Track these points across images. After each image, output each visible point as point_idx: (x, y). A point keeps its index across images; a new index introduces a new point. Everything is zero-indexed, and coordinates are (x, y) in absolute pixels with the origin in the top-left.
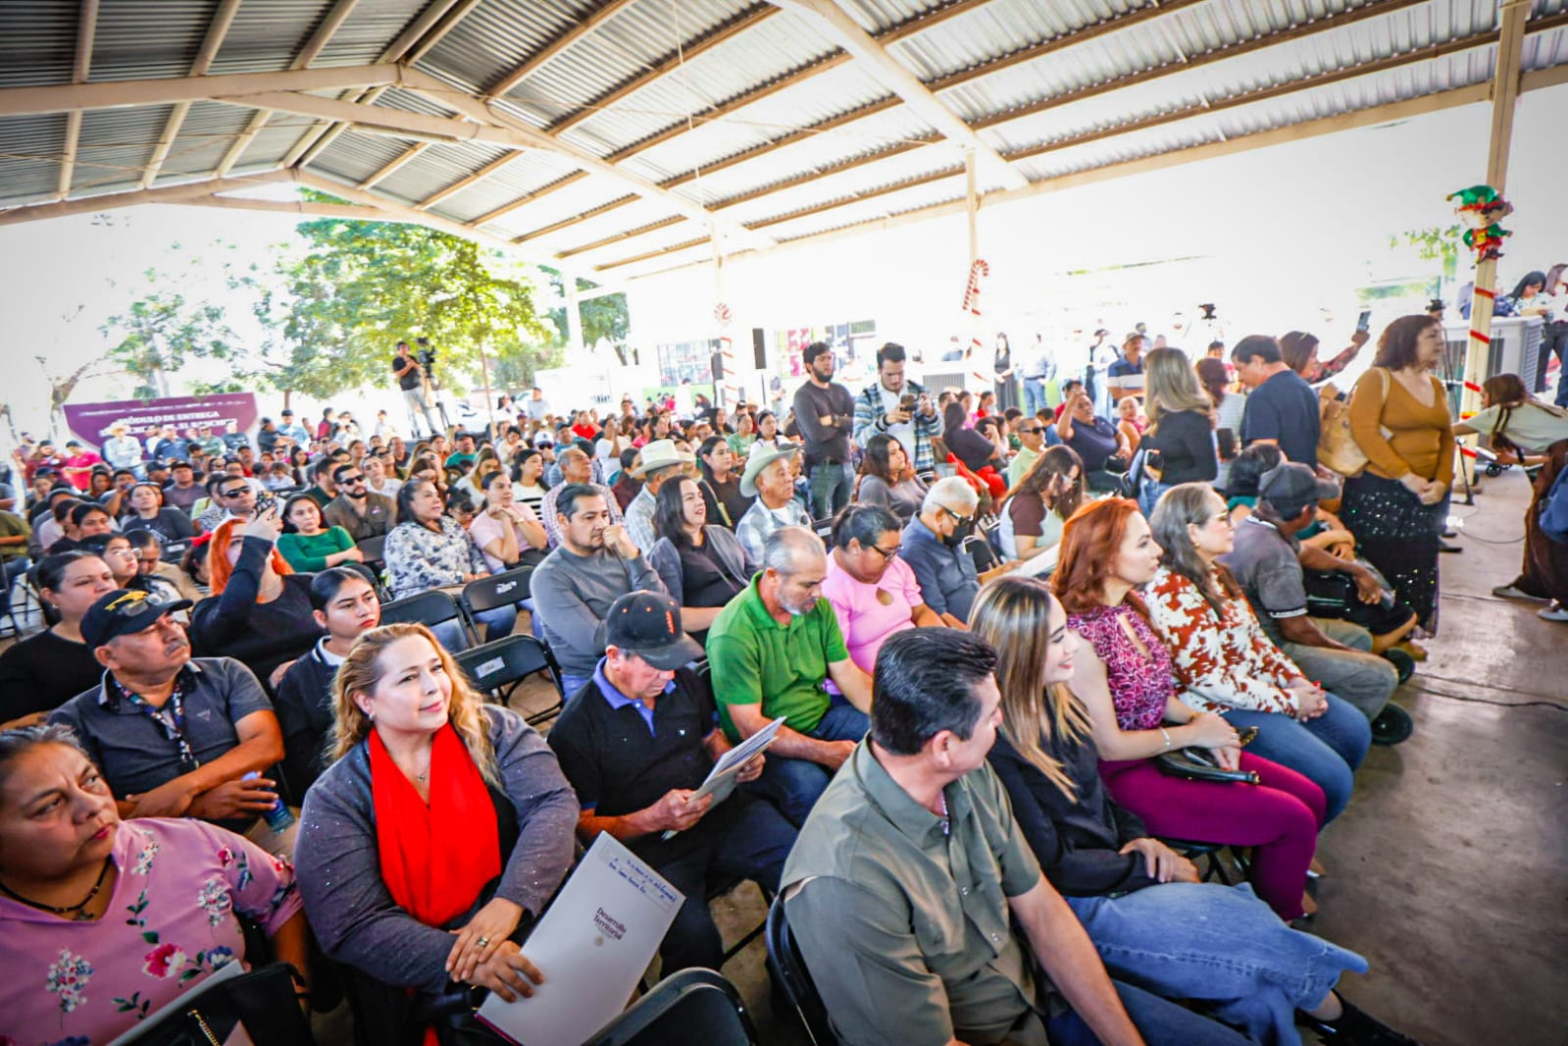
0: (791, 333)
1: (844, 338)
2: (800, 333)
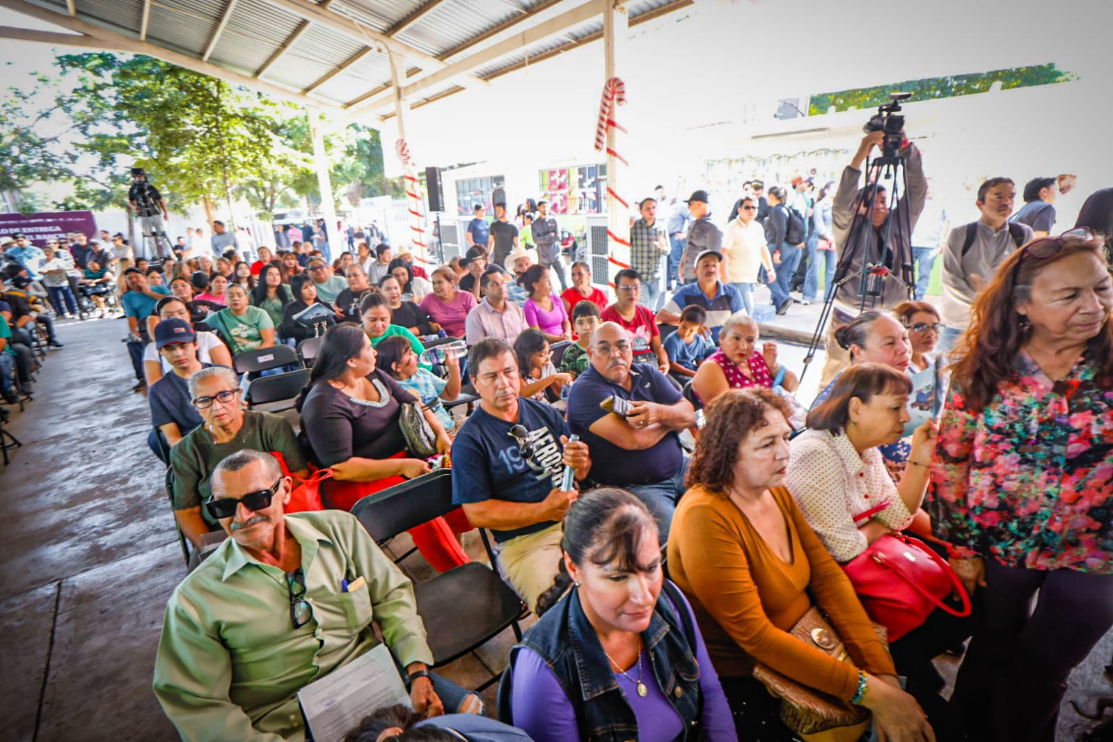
0: (552, 173)
1: (593, 179)
2: (558, 174)
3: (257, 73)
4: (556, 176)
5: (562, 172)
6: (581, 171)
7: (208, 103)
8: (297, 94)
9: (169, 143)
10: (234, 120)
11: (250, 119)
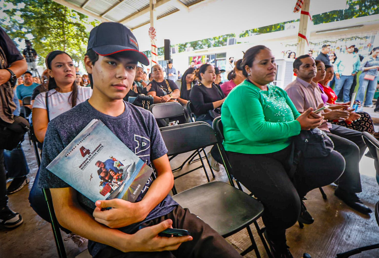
1: (213, 60)
3: (82, 5)
4: (196, 59)
5: (199, 57)
6: (208, 56)
7: (61, 17)
8: (98, 16)
9: (43, 31)
10: (71, 25)
11: (78, 25)
